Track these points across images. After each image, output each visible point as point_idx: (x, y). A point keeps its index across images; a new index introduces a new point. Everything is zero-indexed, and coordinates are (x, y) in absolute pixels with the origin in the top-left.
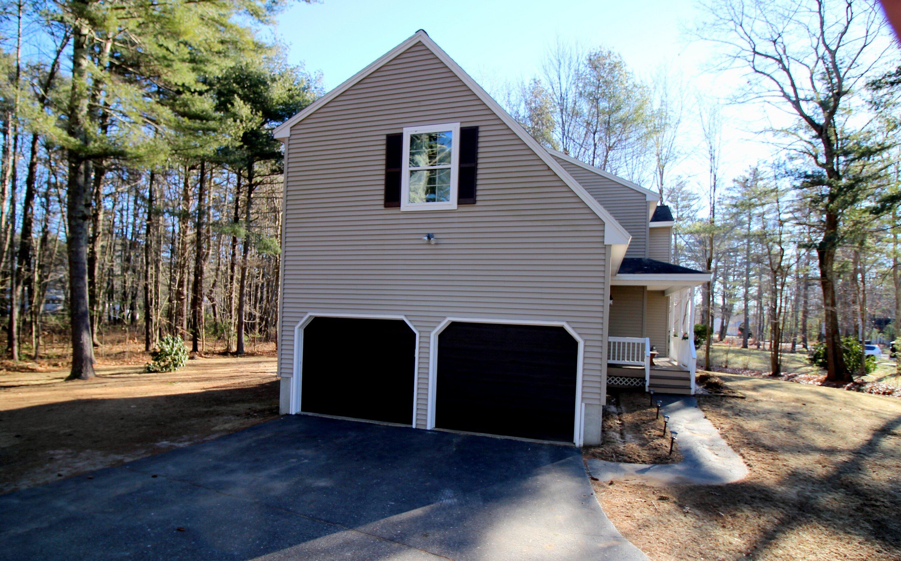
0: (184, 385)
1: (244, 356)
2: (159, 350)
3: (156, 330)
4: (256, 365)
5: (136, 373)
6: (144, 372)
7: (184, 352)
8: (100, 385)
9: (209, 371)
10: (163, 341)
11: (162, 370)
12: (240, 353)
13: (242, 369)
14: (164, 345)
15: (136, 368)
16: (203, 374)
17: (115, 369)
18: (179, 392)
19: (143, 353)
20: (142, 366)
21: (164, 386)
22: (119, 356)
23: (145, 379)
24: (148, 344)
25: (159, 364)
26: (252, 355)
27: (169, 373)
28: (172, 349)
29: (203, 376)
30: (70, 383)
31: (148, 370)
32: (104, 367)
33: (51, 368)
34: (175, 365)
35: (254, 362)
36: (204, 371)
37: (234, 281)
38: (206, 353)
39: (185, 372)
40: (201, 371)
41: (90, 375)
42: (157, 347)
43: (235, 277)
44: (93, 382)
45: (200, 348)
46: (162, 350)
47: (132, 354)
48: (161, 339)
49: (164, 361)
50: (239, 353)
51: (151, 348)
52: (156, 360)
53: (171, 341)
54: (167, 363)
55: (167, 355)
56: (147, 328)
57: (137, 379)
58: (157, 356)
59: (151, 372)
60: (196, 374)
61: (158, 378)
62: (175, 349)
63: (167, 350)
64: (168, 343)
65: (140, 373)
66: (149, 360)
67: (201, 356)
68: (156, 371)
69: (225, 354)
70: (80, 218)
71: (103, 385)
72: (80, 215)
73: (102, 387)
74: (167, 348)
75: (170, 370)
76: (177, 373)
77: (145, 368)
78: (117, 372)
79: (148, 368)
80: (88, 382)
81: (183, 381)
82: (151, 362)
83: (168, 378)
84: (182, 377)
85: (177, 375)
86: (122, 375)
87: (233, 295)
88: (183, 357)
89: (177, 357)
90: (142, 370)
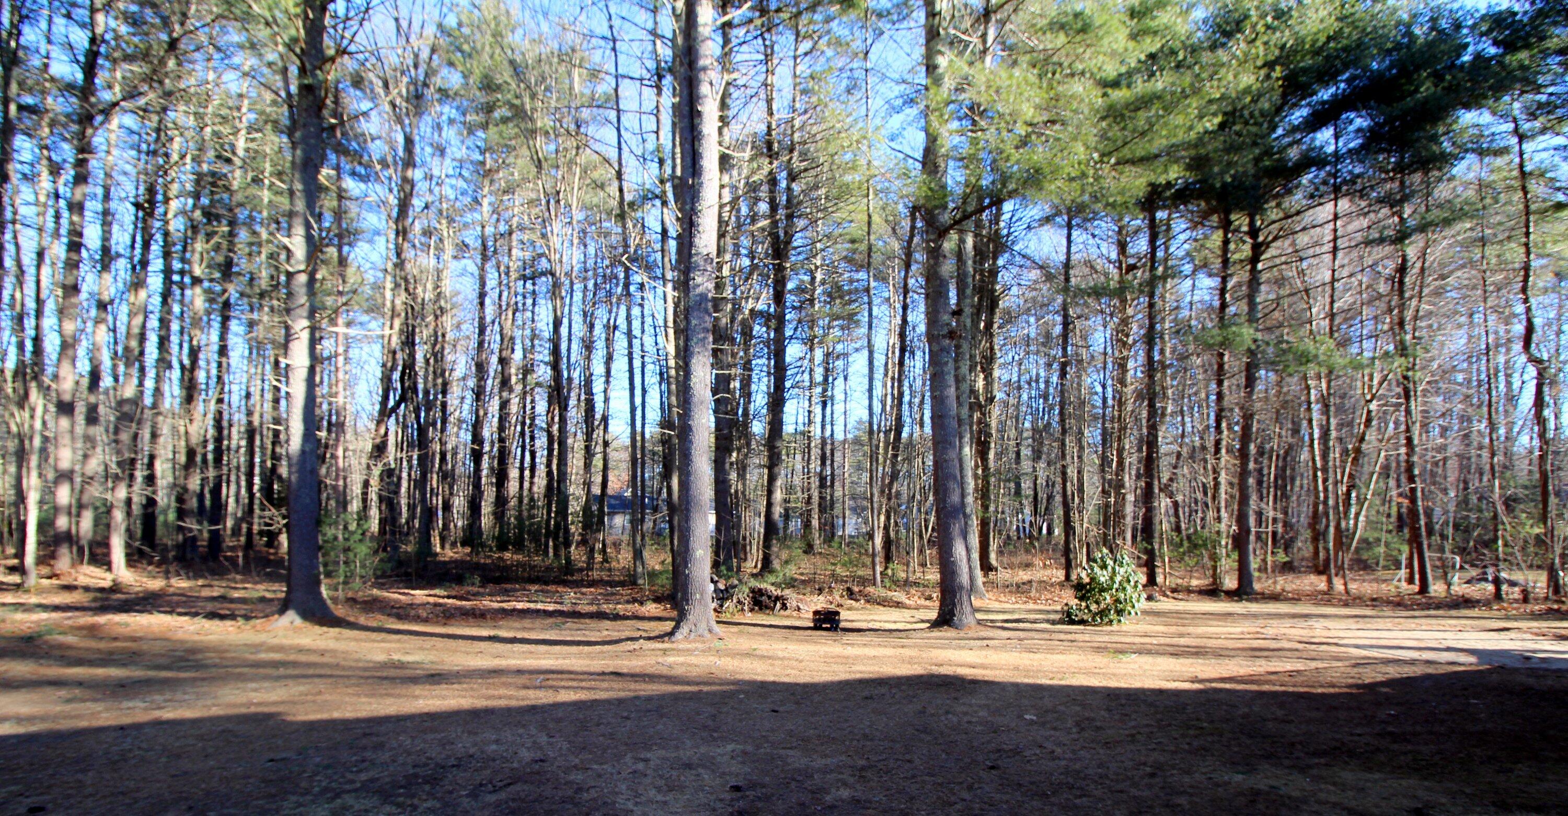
0: (1146, 661)
1: (1256, 600)
2: (1086, 580)
3: (1081, 548)
4: (1302, 623)
5: (1048, 621)
6: (1061, 622)
7: (1136, 586)
8: (979, 643)
9: (1191, 629)
10: (1095, 561)
11: (1094, 620)
12: (1247, 594)
13: (1270, 632)
14: (1097, 570)
15: (1048, 612)
16: (1181, 635)
17: (1012, 612)
18: (1137, 684)
19: (1061, 585)
20: (1059, 608)
21: (1100, 661)
22: (1021, 589)
23: (1062, 636)
24: (1068, 567)
25: (1087, 607)
26: (1275, 597)
27: (1108, 628)
28: (1112, 578)
29: (1182, 641)
30: (936, 633)
31: (1069, 618)
32: (996, 606)
33: (922, 602)
34: (1119, 612)
35: (1294, 616)
36: (1181, 629)
37: (1223, 451)
38: (1174, 591)
39: (1143, 627)
40: (1173, 629)
41: (969, 619)
42: (1084, 575)
43: (1224, 443)
44: (971, 634)
45: (1160, 579)
46: (1093, 579)
47: (1044, 585)
48: (1090, 559)
49: (1097, 603)
50: (1243, 592)
51: (1074, 577)
52: (1081, 599)
53: (1110, 562)
54: (1103, 606)
55: (1103, 590)
56: (1067, 542)
57: (1046, 636)
58: (1084, 591)
59: (1072, 622)
60: (1165, 635)
61: (1087, 637)
62: (1118, 579)
63: (1102, 579)
64: (1104, 567)
65: (1053, 622)
66: (1069, 598)
67: (1165, 595)
68: (1082, 622)
69: (1213, 592)
70: (944, 336)
71: (985, 642)
72: (945, 331)
73: (982, 647)
74: (1103, 577)
75: (1111, 622)
76: (1124, 628)
77: (1063, 612)
78: (1016, 616)
79: (1069, 614)
80: (962, 634)
81: (1140, 651)
82: (1074, 602)
83: (1106, 638)
84: (1138, 640)
85: (1126, 633)
86: (1021, 625)
87: (1223, 478)
88: (1135, 596)
89: (1122, 596)
90: (1057, 617)
